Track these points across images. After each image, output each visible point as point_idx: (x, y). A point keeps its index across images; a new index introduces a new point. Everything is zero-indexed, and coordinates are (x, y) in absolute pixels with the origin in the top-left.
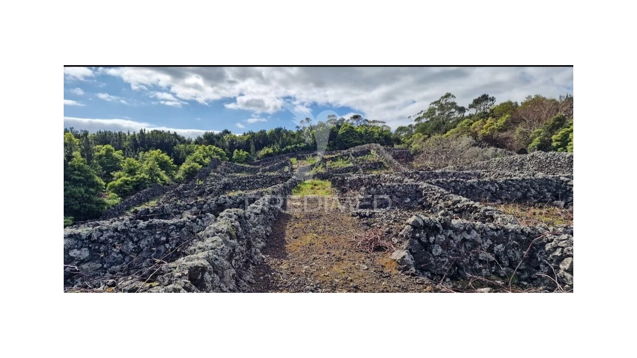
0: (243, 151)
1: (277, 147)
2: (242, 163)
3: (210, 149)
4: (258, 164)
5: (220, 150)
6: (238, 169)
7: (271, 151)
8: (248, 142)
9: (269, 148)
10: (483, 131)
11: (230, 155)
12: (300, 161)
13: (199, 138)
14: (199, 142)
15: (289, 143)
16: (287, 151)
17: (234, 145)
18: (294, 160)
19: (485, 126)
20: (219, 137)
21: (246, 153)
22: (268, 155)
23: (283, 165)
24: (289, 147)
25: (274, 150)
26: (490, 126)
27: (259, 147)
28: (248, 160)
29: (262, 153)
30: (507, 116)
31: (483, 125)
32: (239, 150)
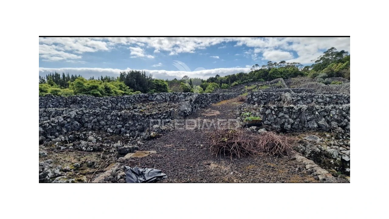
0: (226, 84)
1: (240, 81)
2: (225, 89)
3: (213, 84)
4: (232, 89)
5: (217, 84)
6: (224, 91)
7: (237, 83)
8: (228, 80)
9: (236, 81)
10: (335, 70)
11: (220, 86)
12: (248, 87)
13: (208, 80)
14: (208, 81)
15: (245, 79)
16: (244, 83)
17: (221, 82)
18: (246, 87)
19: (337, 67)
20: (216, 79)
21: (227, 84)
22: (236, 85)
23: (242, 89)
24: (245, 81)
25: (238, 83)
26: (339, 67)
27: (232, 82)
28: (227, 88)
29: (233, 84)
30: (347, 62)
31: (336, 66)
32: (224, 83)
